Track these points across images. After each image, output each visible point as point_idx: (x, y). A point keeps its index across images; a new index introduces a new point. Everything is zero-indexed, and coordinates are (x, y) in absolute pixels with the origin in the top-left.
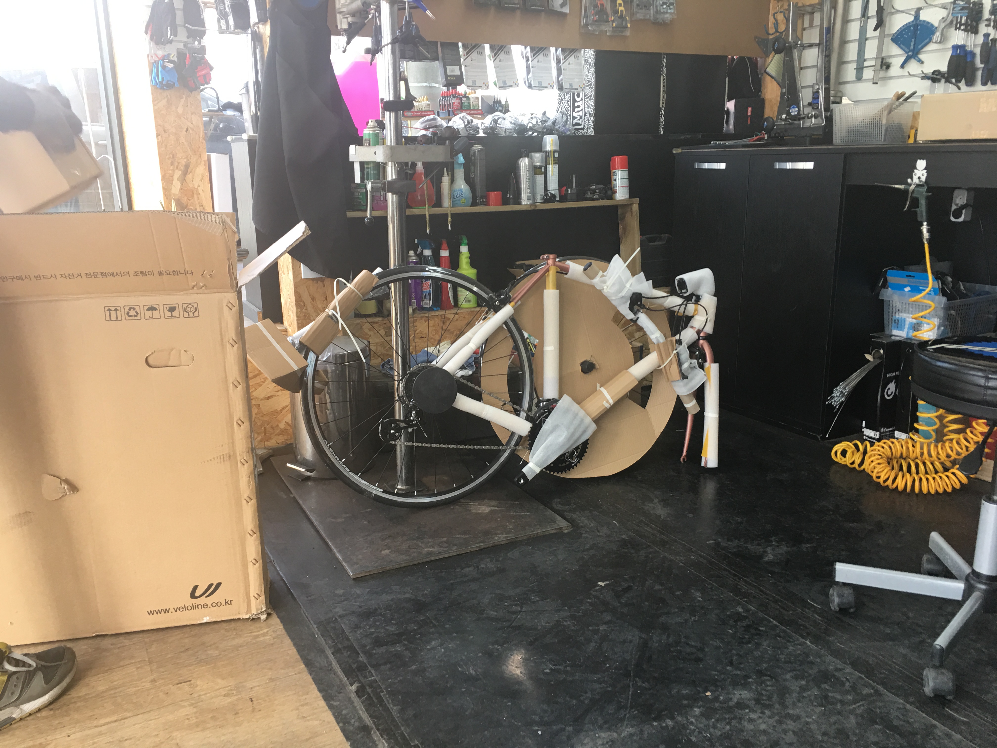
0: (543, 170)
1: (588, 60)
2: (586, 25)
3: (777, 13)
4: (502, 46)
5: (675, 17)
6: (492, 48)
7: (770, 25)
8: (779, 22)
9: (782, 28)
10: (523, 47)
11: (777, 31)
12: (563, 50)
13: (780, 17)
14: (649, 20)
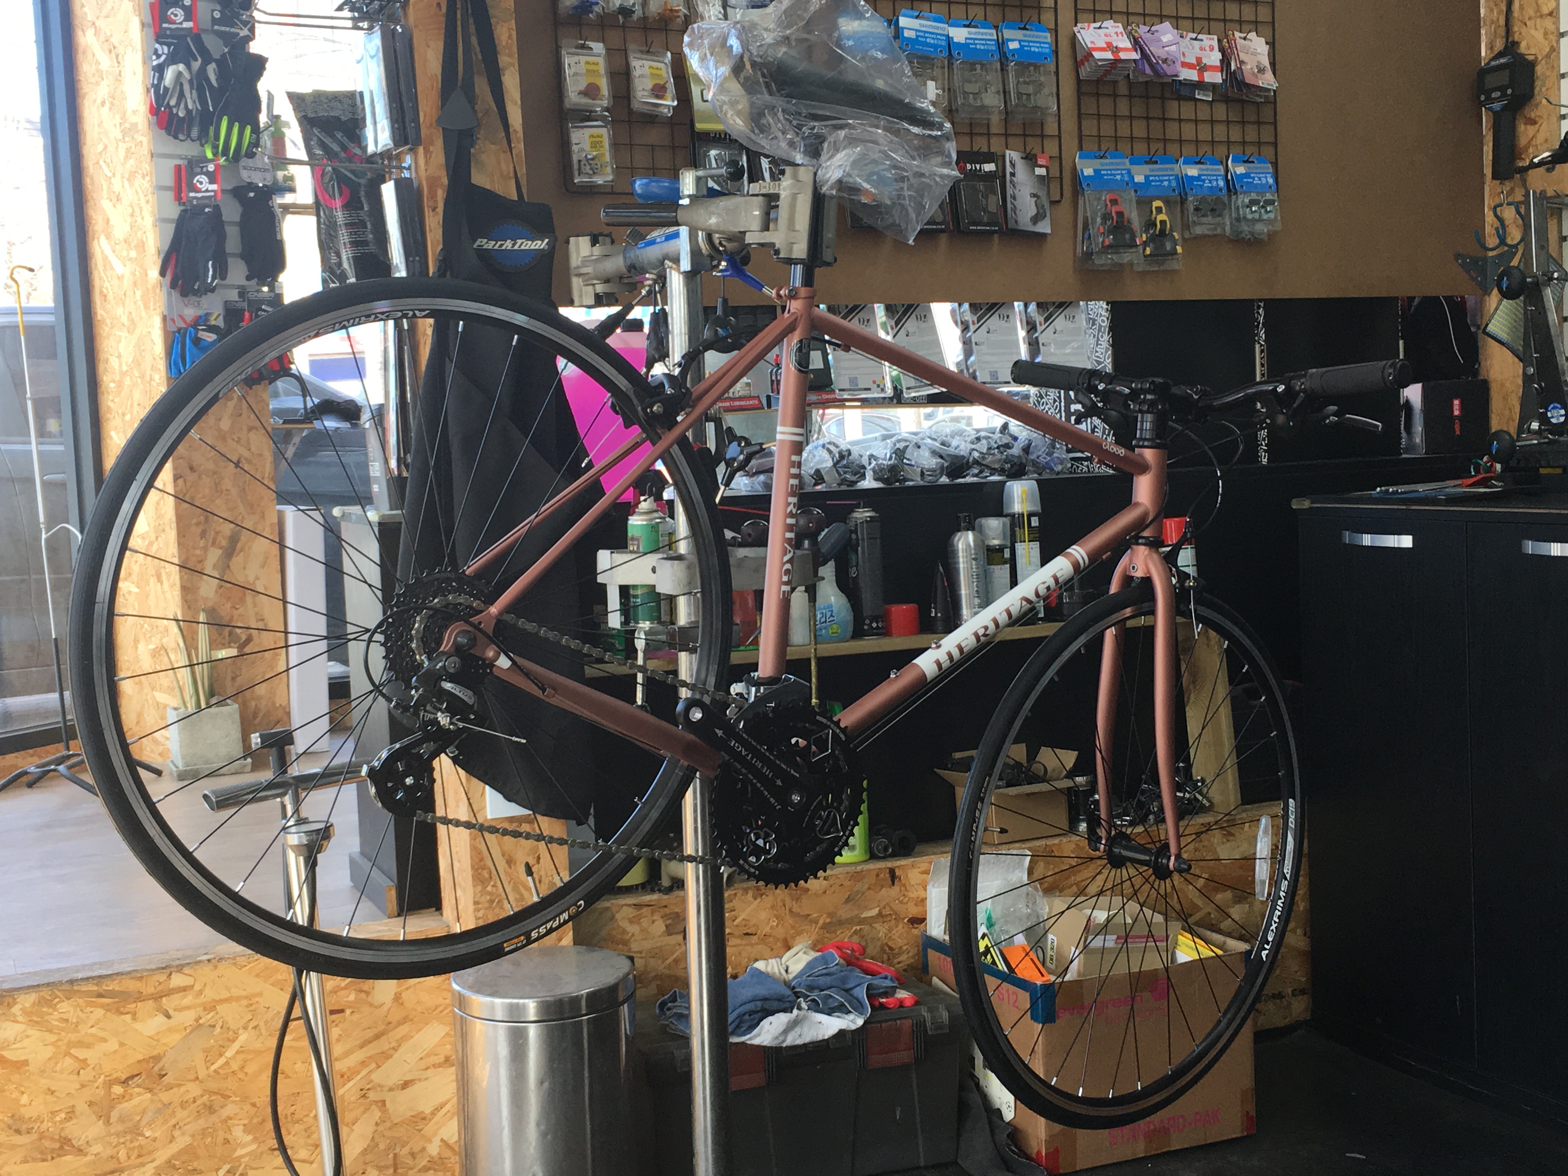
0: (1007, 554)
1: (1094, 321)
2: (1088, 255)
3: (1501, 205)
4: (910, 306)
5: (1278, 226)
6: (890, 310)
7: (1488, 229)
8: (1507, 223)
9: (1515, 235)
10: (956, 305)
11: (1503, 241)
12: (1039, 305)
13: (1509, 214)
14: (1223, 235)
